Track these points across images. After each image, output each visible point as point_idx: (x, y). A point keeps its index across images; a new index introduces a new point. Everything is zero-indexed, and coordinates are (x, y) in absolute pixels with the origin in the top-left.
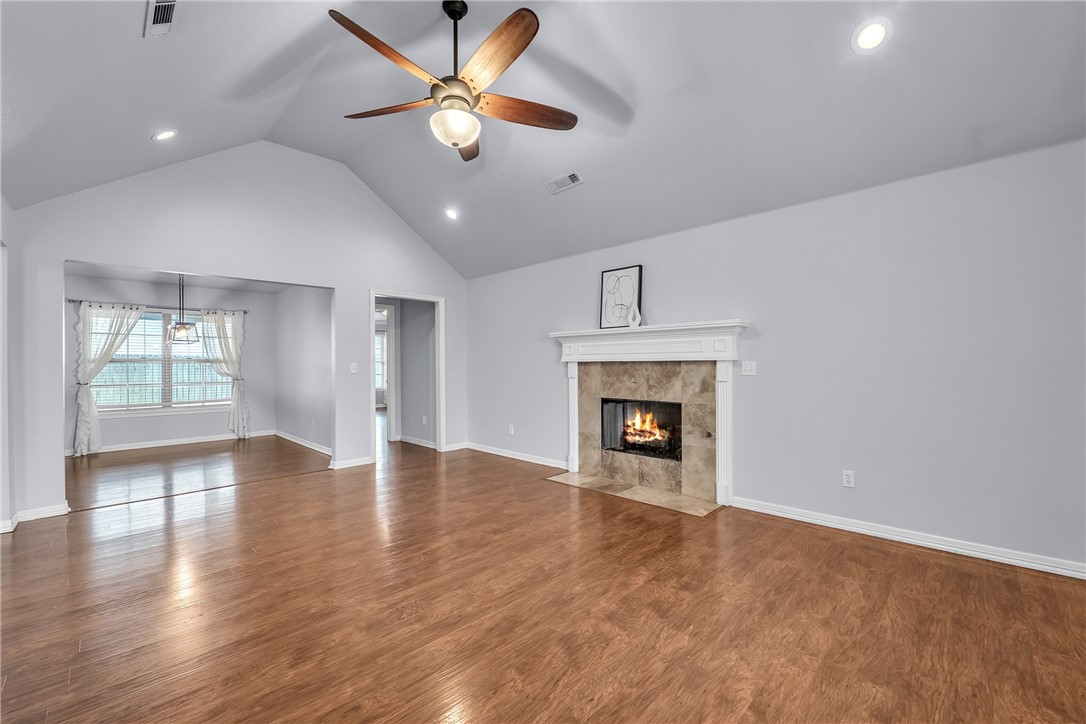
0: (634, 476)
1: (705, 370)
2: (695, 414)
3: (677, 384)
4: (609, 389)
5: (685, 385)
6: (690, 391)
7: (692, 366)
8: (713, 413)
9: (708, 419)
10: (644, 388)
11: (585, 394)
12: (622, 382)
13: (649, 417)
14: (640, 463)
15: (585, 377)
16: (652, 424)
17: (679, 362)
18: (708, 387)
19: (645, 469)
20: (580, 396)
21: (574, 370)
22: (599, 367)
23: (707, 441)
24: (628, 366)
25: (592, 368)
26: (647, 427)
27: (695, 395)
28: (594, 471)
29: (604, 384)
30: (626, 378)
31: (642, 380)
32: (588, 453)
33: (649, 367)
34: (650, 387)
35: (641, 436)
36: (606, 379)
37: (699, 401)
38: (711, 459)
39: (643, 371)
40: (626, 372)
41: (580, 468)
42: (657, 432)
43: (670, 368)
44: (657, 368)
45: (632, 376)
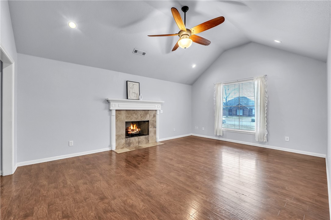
0: (137, 143)
1: (154, 112)
2: (152, 123)
3: (148, 116)
4: (129, 118)
5: (150, 116)
6: (151, 117)
7: (152, 111)
8: (156, 122)
9: (155, 123)
10: (140, 117)
11: (119, 121)
12: (133, 116)
13: (135, 126)
14: (139, 139)
15: (119, 115)
16: (136, 127)
17: (149, 110)
18: (155, 116)
19: (140, 140)
20: (116, 122)
21: (114, 113)
22: (125, 112)
23: (154, 129)
24: (135, 111)
25: (122, 112)
26: (135, 128)
27: (152, 118)
28: (122, 147)
29: (127, 117)
30: (134, 115)
31: (139, 115)
32: (120, 141)
33: (141, 111)
34: (141, 117)
35: (133, 131)
36: (127, 115)
37: (153, 119)
38: (155, 133)
39: (140, 112)
40: (134, 113)
41: (116, 148)
42: (137, 129)
43: (146, 112)
44: (143, 112)
45: (136, 114)
